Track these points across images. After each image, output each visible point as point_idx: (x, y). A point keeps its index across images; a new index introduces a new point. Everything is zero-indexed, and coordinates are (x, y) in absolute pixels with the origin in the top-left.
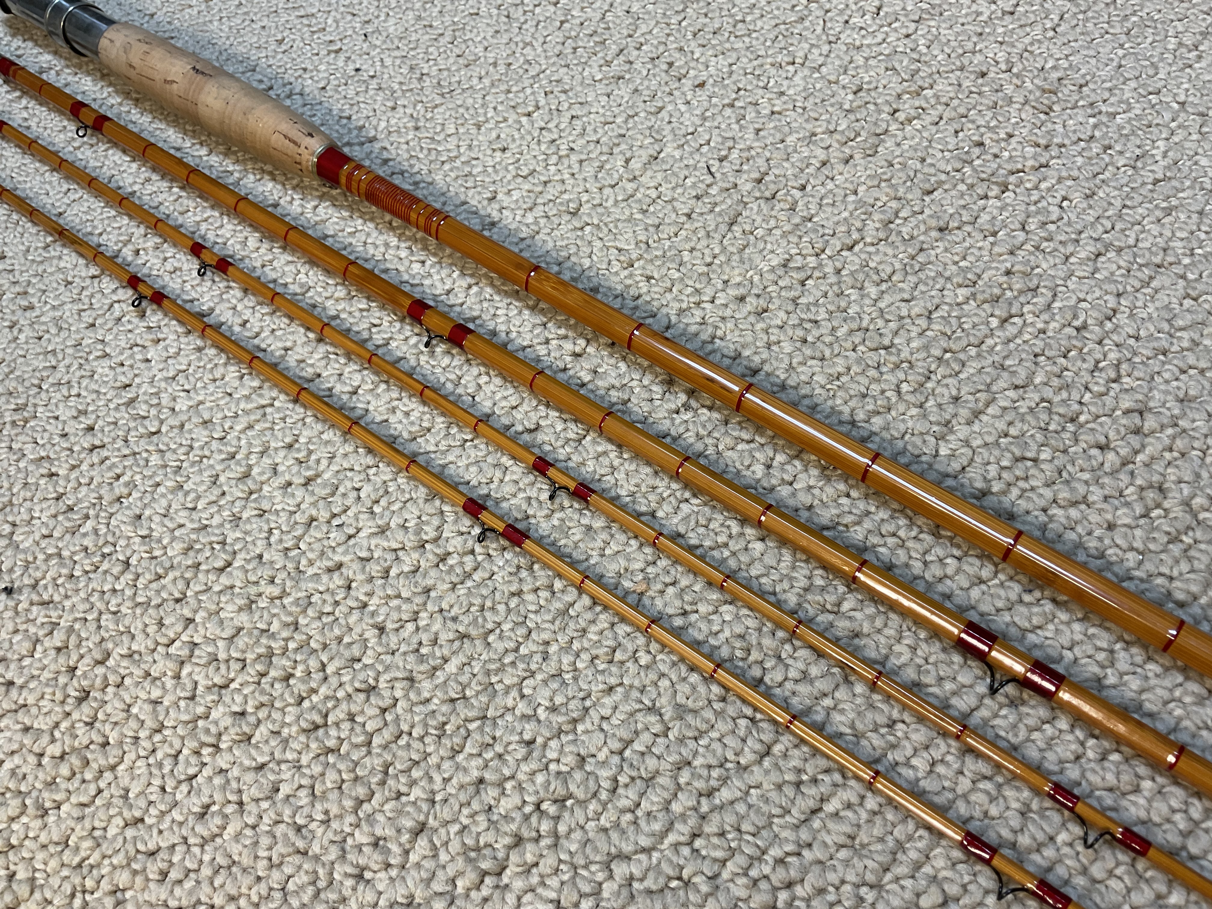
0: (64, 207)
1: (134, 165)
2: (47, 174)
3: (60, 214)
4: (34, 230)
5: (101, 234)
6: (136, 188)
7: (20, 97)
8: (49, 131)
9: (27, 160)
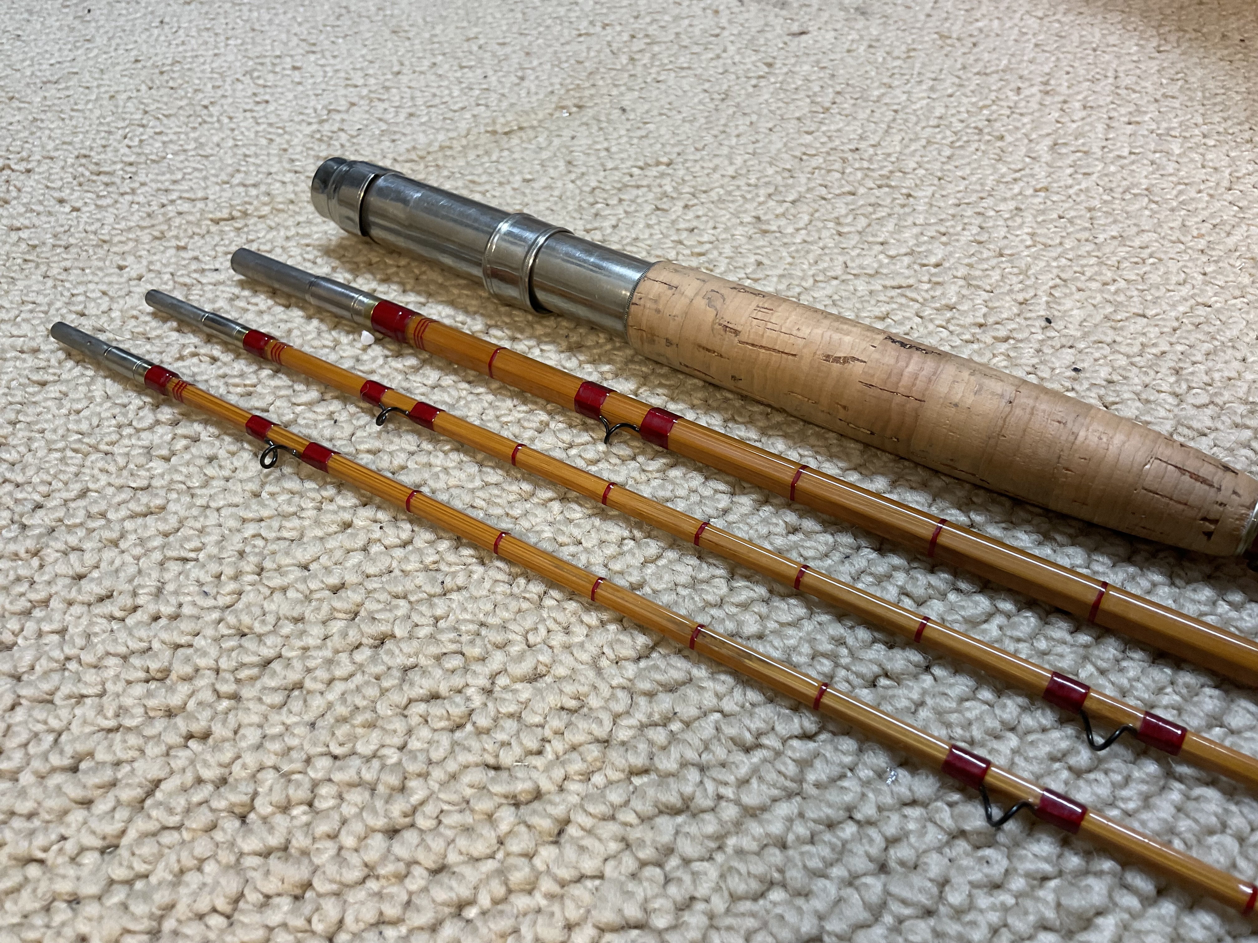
7: (418, 368)
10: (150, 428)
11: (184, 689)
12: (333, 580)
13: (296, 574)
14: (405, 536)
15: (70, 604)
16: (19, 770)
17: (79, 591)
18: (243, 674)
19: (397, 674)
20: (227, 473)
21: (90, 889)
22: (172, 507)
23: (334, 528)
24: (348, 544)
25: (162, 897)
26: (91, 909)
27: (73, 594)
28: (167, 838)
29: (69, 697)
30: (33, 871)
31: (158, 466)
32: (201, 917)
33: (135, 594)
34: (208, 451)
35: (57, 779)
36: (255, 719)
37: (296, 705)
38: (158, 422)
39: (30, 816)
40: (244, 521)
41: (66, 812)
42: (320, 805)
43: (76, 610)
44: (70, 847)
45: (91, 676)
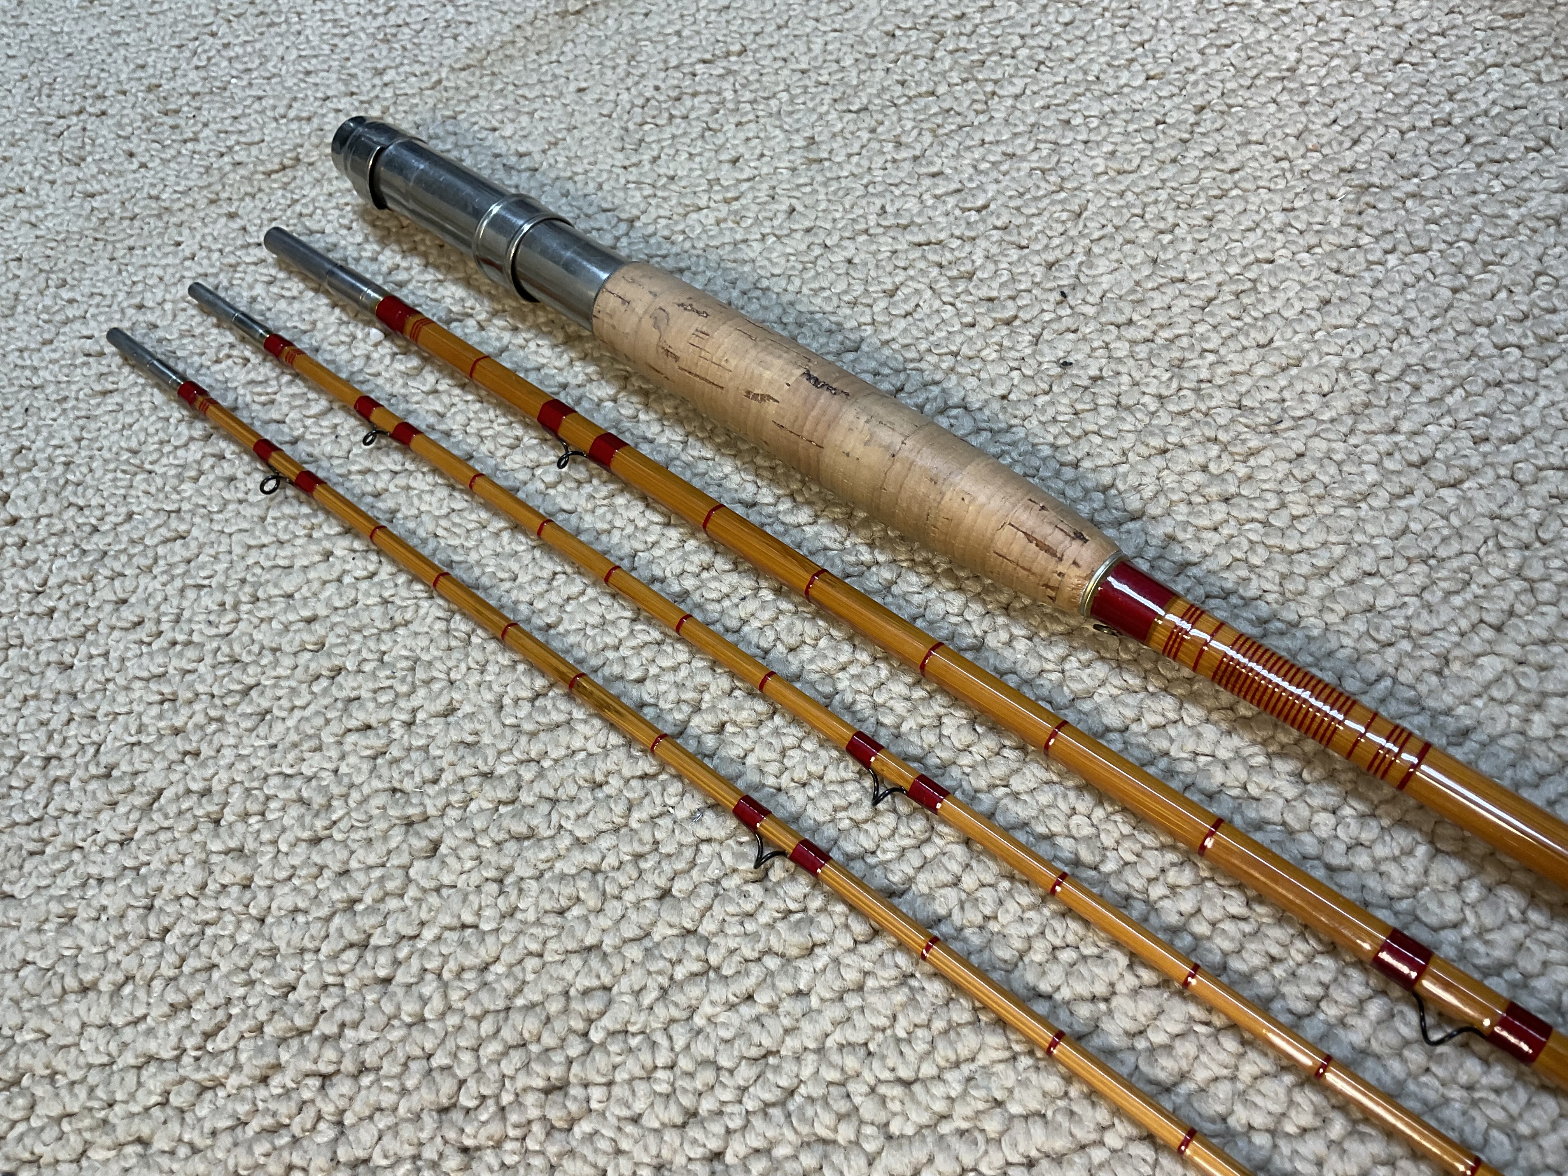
0: (554, 613)
1: (674, 534)
2: (506, 536)
3: (549, 626)
4: (504, 659)
5: (641, 681)
6: (689, 583)
7: (420, 370)
8: (489, 445)
9: (460, 502)
10: (186, 445)
11: (185, 711)
12: (307, 613)
13: (281, 604)
14: (372, 568)
15: (113, 628)
16: (70, 775)
17: (119, 619)
18: (228, 701)
19: (340, 705)
20: (240, 495)
21: (109, 874)
22: (195, 532)
23: (317, 558)
24: (326, 576)
25: (153, 882)
26: (109, 888)
27: (114, 621)
28: (163, 837)
29: (107, 715)
30: (76, 856)
31: (188, 488)
32: (178, 898)
33: (159, 622)
34: (228, 471)
35: (93, 786)
36: (232, 741)
37: (262, 730)
38: (192, 439)
39: (76, 814)
40: (250, 547)
41: (99, 812)
42: (270, 816)
43: (116, 634)
44: (100, 838)
45: (121, 698)
